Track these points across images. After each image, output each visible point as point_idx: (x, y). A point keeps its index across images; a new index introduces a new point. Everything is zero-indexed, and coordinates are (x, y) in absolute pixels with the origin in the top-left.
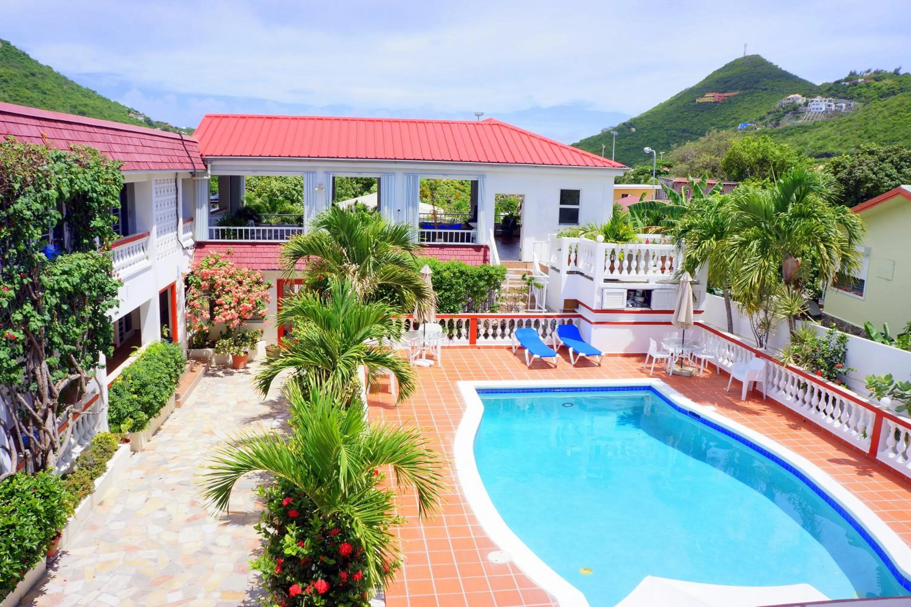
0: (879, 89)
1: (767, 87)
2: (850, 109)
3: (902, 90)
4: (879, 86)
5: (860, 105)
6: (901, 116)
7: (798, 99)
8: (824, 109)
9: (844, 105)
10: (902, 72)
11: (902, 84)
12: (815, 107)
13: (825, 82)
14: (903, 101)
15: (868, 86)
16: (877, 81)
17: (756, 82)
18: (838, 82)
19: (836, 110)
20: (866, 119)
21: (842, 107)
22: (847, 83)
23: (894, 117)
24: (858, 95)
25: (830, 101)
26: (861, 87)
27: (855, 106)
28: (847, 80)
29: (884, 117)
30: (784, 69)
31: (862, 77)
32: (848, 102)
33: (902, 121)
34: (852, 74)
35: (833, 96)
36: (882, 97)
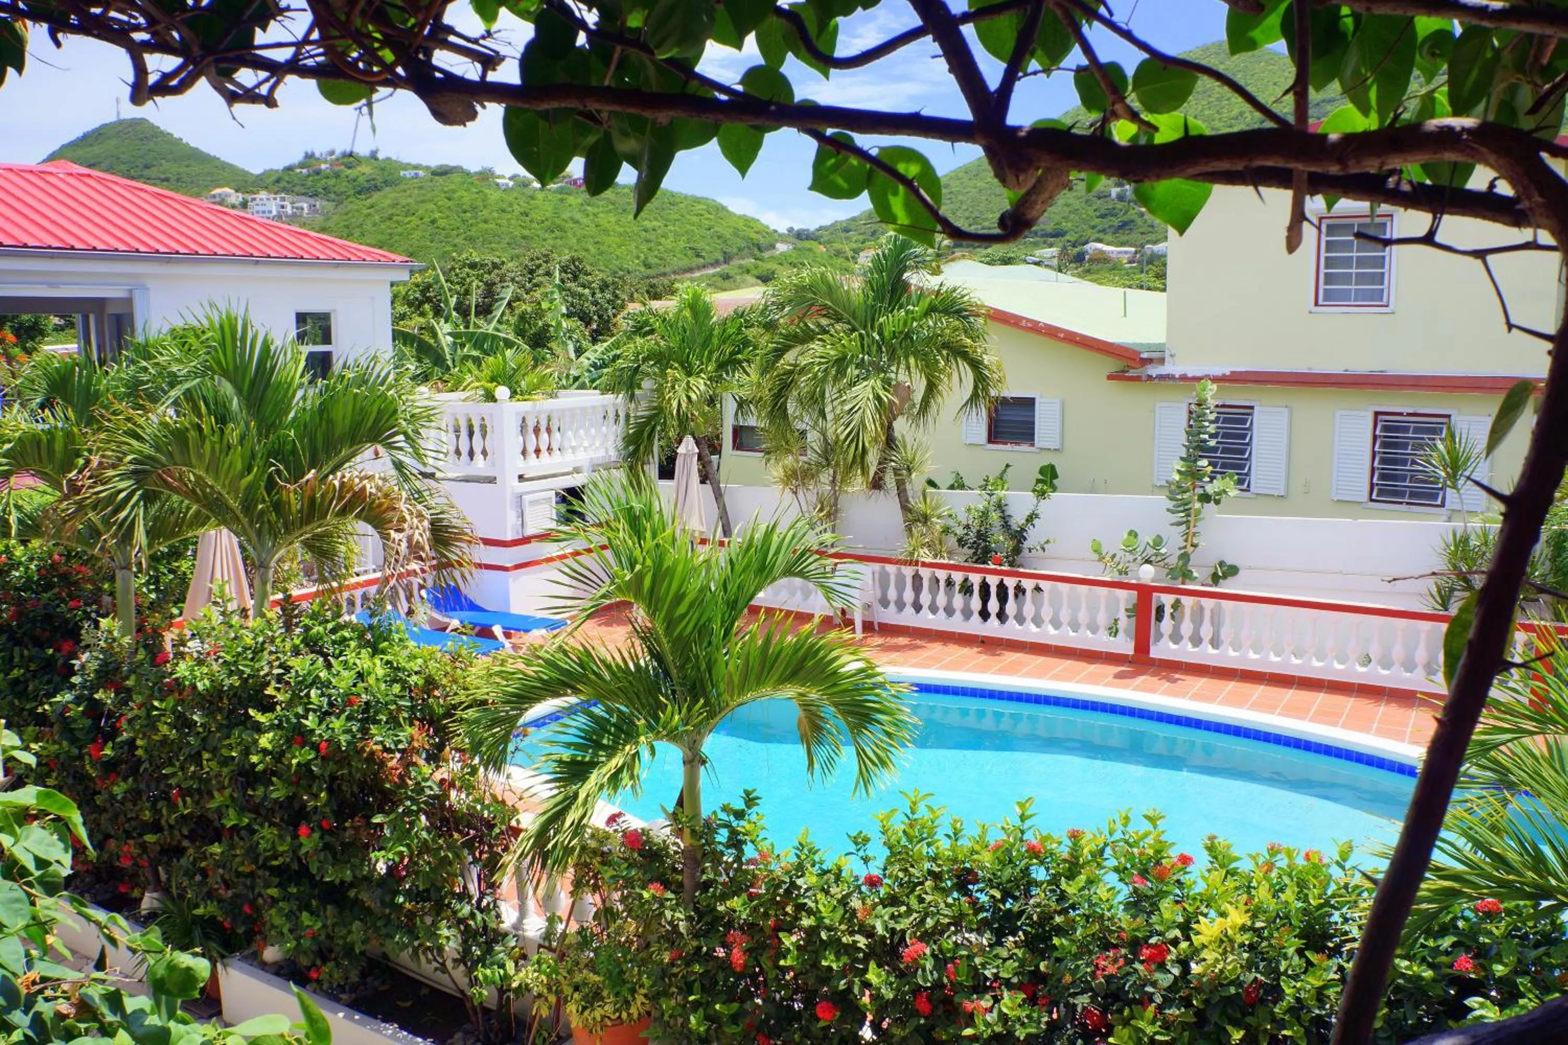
0: (355, 181)
1: (168, 175)
2: (316, 212)
3: (386, 182)
4: (352, 177)
5: (330, 206)
6: (397, 222)
7: (228, 195)
8: (274, 213)
9: (305, 205)
10: (381, 156)
11: (386, 174)
12: (261, 208)
13: (268, 168)
14: (396, 199)
15: (337, 176)
16: (349, 168)
17: (146, 167)
18: (289, 169)
19: (294, 215)
20: (347, 227)
21: (302, 209)
22: (304, 171)
23: (388, 223)
24: (324, 189)
25: (283, 199)
26: (327, 177)
27: (323, 207)
28: (302, 165)
29: (375, 225)
30: (193, 145)
31: (325, 162)
32: (312, 201)
33: (400, 230)
34: (309, 156)
35: (284, 190)
36: (360, 193)
